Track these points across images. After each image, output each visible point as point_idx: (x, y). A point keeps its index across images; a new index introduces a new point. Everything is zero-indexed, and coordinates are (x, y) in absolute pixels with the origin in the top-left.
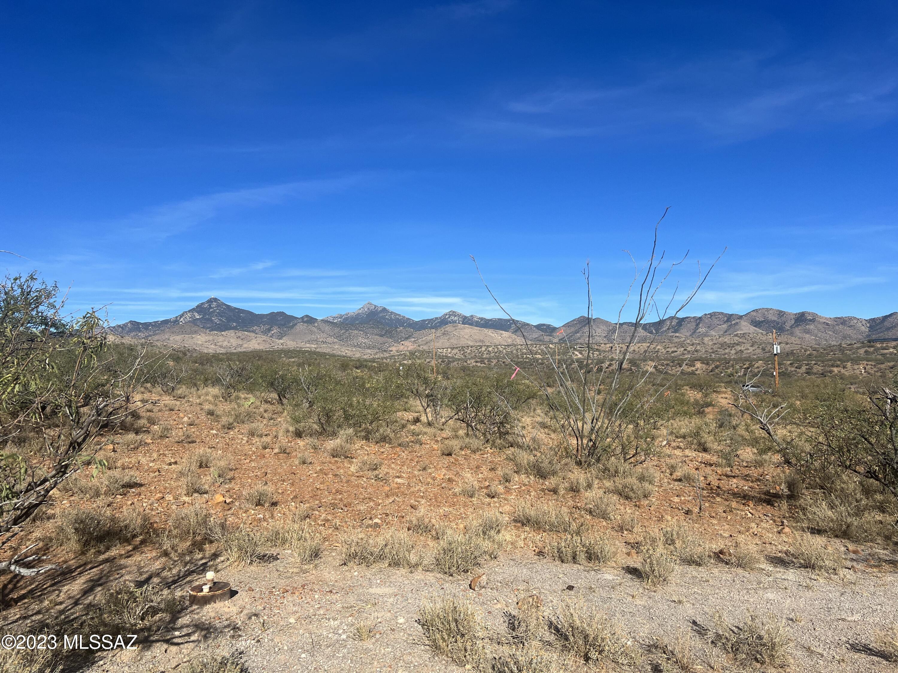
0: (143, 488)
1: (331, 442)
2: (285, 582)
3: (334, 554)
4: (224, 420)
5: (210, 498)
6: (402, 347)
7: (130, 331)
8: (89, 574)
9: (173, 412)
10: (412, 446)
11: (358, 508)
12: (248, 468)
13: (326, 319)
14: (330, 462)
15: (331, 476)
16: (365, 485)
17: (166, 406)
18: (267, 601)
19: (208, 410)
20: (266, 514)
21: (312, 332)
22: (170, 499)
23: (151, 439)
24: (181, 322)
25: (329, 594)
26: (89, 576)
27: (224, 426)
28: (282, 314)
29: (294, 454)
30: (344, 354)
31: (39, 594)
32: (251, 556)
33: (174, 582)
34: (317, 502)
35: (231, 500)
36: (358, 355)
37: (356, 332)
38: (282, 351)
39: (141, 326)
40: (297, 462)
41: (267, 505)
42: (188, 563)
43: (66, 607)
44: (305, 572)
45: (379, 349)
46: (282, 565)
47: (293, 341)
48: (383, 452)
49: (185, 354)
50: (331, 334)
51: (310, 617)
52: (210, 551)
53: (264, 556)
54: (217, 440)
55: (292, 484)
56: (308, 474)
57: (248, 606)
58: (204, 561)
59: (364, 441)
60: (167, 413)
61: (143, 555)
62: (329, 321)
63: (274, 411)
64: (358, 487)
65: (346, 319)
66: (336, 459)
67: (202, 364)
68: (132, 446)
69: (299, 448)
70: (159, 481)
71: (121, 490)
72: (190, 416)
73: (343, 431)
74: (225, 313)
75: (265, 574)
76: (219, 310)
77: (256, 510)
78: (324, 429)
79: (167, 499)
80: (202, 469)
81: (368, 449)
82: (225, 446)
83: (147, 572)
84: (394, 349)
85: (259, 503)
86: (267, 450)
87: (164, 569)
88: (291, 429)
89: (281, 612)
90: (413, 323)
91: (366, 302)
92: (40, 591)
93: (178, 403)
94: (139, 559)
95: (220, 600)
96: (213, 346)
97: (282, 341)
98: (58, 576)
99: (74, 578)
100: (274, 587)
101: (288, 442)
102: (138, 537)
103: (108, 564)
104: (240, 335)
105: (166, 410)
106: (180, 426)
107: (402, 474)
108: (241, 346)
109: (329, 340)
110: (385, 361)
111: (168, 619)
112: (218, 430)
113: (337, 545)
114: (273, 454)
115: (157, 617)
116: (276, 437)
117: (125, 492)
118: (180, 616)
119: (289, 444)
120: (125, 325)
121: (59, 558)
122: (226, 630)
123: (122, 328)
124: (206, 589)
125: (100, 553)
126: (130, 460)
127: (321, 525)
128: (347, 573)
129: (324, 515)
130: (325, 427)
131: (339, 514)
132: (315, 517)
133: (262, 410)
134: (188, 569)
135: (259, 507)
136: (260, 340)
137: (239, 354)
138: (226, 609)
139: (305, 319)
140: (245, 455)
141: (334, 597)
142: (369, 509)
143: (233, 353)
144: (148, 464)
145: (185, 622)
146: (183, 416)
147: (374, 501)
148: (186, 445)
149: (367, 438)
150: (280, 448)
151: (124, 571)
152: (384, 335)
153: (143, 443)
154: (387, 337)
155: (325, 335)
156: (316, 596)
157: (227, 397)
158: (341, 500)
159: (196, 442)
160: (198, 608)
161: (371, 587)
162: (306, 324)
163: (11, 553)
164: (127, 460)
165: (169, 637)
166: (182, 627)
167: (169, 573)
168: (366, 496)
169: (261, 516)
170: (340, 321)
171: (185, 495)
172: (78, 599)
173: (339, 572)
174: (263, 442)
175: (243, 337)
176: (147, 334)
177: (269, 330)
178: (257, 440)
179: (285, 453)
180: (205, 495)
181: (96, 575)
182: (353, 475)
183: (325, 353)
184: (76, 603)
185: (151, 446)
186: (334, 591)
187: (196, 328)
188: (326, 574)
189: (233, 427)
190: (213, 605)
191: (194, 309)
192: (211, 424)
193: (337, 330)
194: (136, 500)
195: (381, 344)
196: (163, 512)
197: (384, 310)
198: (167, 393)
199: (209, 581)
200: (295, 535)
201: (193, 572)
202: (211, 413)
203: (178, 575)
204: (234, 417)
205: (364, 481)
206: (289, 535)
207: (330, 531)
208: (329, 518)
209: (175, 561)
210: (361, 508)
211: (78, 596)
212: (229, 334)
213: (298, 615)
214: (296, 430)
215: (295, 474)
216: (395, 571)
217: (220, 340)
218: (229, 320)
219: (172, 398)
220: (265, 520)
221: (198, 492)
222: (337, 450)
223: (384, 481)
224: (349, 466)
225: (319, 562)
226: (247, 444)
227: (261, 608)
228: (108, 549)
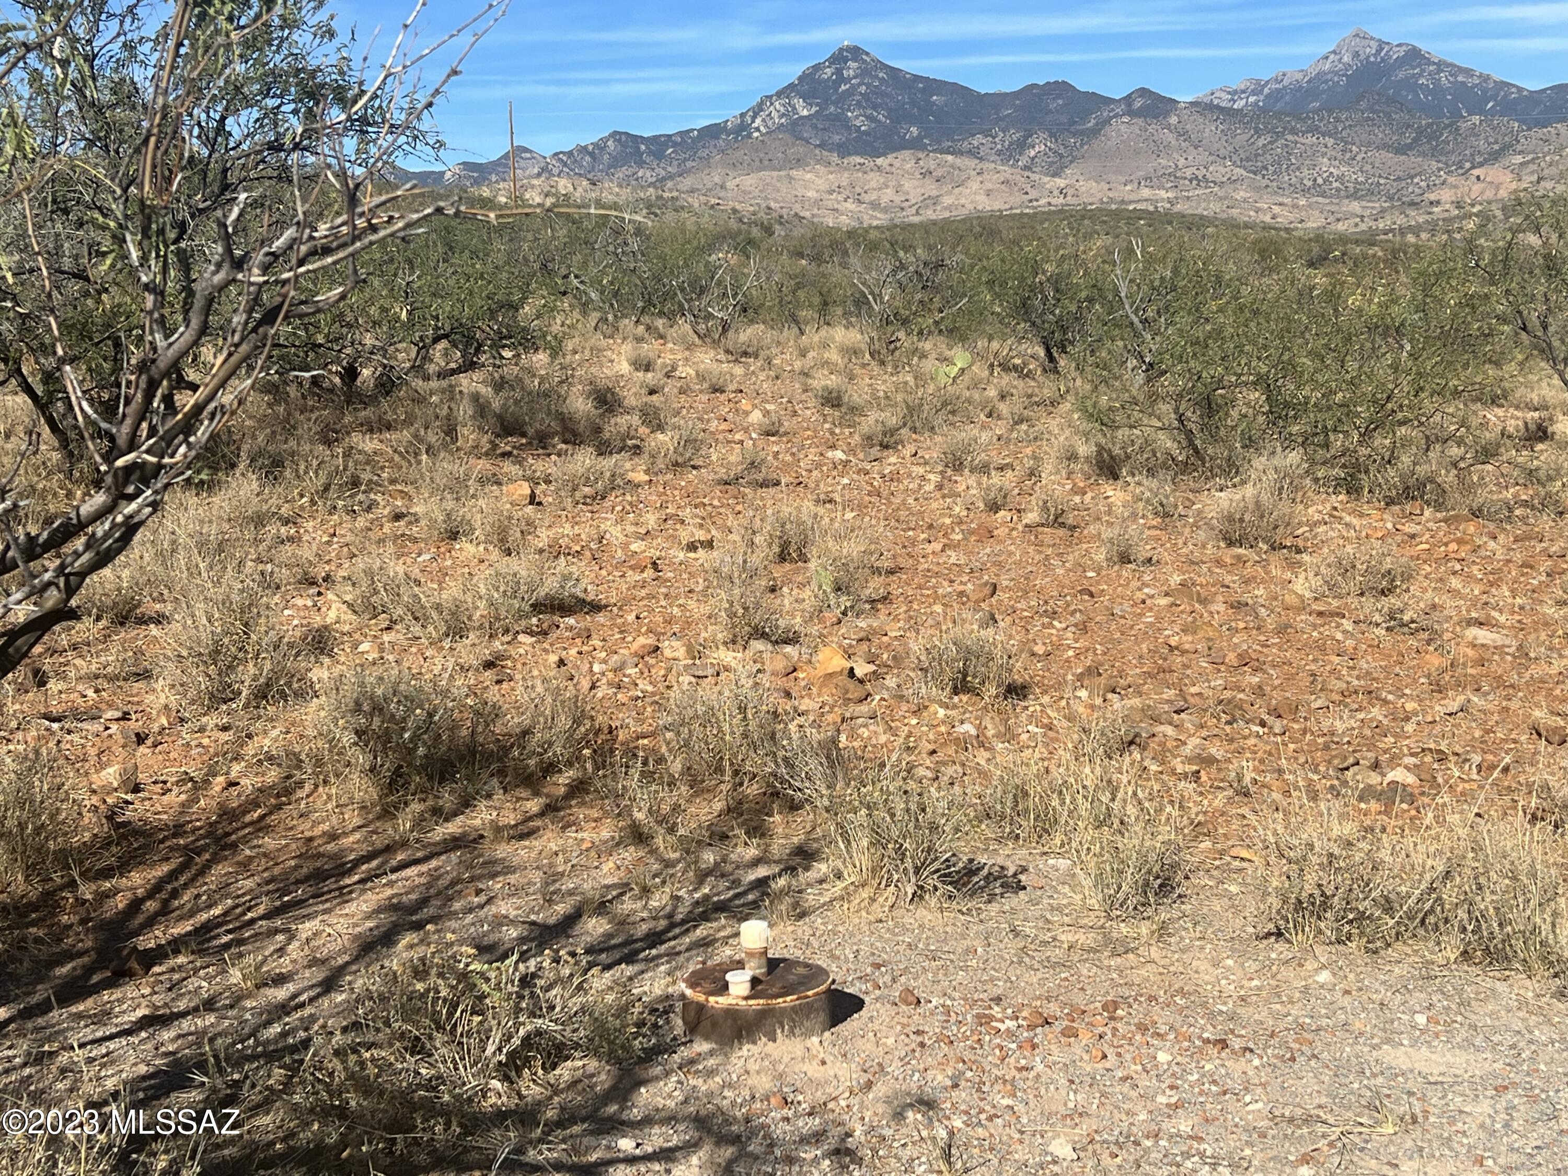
0: (601, 618)
1: (1222, 494)
2: (1042, 982)
3: (1234, 889)
4: (871, 421)
5: (805, 657)
6: (1477, 188)
7: (616, 163)
8: (391, 884)
9: (723, 397)
10: (1524, 519)
11: (1326, 724)
12: (936, 569)
13: (1207, 100)
14: (1219, 562)
15: (1222, 608)
16: (1350, 643)
17: (701, 377)
18: (968, 1056)
19: (825, 388)
20: (987, 722)
21: (1159, 149)
22: (676, 654)
23: (647, 472)
24: (758, 129)
25: (1213, 1051)
26: (389, 892)
27: (869, 438)
28: (1061, 88)
29: (1092, 529)
30: (1267, 219)
31: (225, 939)
32: (917, 870)
33: (655, 938)
34: (1170, 693)
35: (872, 668)
36: (1315, 222)
37: (1310, 140)
38: (1062, 214)
39: (643, 147)
40: (1100, 556)
41: (991, 690)
42: (708, 873)
43: (295, 996)
44: (1122, 948)
45: (1391, 198)
46: (1034, 911)
47: (1098, 179)
48: (1413, 536)
49: (768, 230)
50: (1222, 152)
51: (1137, 1143)
52: (786, 836)
53: (971, 870)
54: (846, 481)
55: (1083, 628)
56: (1139, 595)
57: (894, 1068)
58: (762, 872)
59: (1341, 497)
60: (704, 397)
61: (571, 833)
62: (1218, 107)
63: (1030, 396)
64: (1323, 650)
65: (1275, 96)
66: (1241, 551)
67: (817, 259)
68: (587, 490)
69: (1109, 513)
70: (651, 596)
71: (534, 620)
72: (768, 407)
73: (1263, 459)
74: (884, 95)
75: (968, 942)
76: (868, 86)
77: (955, 707)
78: (1197, 451)
79: (668, 653)
80: (787, 566)
81: (1355, 521)
82: (867, 498)
83: (571, 893)
84: (1446, 195)
85: (961, 686)
86: (1002, 513)
87: (625, 887)
88: (1084, 449)
89: (1020, 1108)
90: (1522, 99)
91: (1349, 32)
92: (229, 932)
93: (739, 370)
94: (553, 846)
95: (792, 1032)
96: (850, 205)
97: (1060, 182)
98: (298, 882)
99: (343, 895)
100: (998, 1000)
101: (1075, 491)
102: (560, 771)
103: (455, 856)
104: (932, 165)
105: (701, 391)
106: (738, 437)
107: (1493, 613)
108: (935, 201)
109: (1218, 171)
110: (1411, 238)
111: (604, 1079)
112: (851, 451)
113: (1244, 854)
114: (1020, 528)
115: (565, 1072)
116: (1032, 473)
117: (545, 626)
118: (644, 1076)
119: (1077, 499)
120: (600, 146)
121: (316, 823)
122: (808, 1154)
123: (592, 155)
124: (739, 983)
125: (439, 814)
126: (577, 530)
127: (1186, 776)
128: (1287, 973)
129: (1194, 742)
130: (1198, 442)
131: (1252, 741)
132: (1162, 744)
133: (992, 393)
134: (706, 898)
135: (965, 698)
136: (992, 180)
137: (927, 228)
138: (813, 1070)
139: (1138, 103)
140: (931, 526)
141: (1237, 1067)
142: (1368, 733)
143: (912, 225)
144: (625, 546)
145: (660, 1102)
146: (749, 408)
147: (1385, 702)
148: (747, 491)
149: (1351, 487)
150: (1045, 508)
151: (496, 885)
152: (1410, 147)
153: (619, 481)
154: (1423, 154)
155: (1204, 157)
156: (1163, 1057)
157: (884, 351)
158: (1259, 691)
159: (778, 483)
160: (711, 1053)
161: (1388, 1041)
162: (1140, 121)
163: (183, 797)
164: (567, 529)
165: (593, 1157)
166: (647, 1121)
167: (639, 905)
168: (1356, 682)
169: (968, 728)
170: (1256, 103)
171: (725, 643)
172: (341, 971)
173: (1255, 966)
174: (988, 489)
175: (939, 173)
176: (663, 173)
177: (1022, 145)
178: (970, 482)
179: (1063, 525)
180: (788, 649)
181: (412, 890)
182: (1302, 607)
183: (1202, 217)
184: (329, 985)
185: (643, 493)
186: (1236, 1044)
187: (800, 149)
188: (1203, 966)
189: (896, 443)
190: (763, 1046)
191: (791, 86)
192: (832, 433)
193: (1242, 137)
194: (573, 652)
195: (1399, 179)
196: (653, 694)
197: (1414, 55)
198: (708, 340)
199: (750, 954)
200: (1084, 806)
201: (722, 907)
202: (832, 400)
203: (670, 916)
204: (902, 411)
205: (1345, 632)
206: (1063, 803)
207: (1219, 800)
208: (1213, 751)
209: (669, 864)
210: (1338, 723)
211: (340, 961)
212: (897, 163)
213: (1086, 1126)
214: (1099, 453)
215: (1092, 595)
216: (1489, 983)
217: (874, 184)
218: (899, 116)
219: (723, 357)
220: (981, 742)
221: (764, 636)
222: (1241, 520)
223: (1425, 635)
224: (1288, 575)
225: (1176, 914)
226: (938, 494)
227: (941, 1078)
228: (466, 804)
